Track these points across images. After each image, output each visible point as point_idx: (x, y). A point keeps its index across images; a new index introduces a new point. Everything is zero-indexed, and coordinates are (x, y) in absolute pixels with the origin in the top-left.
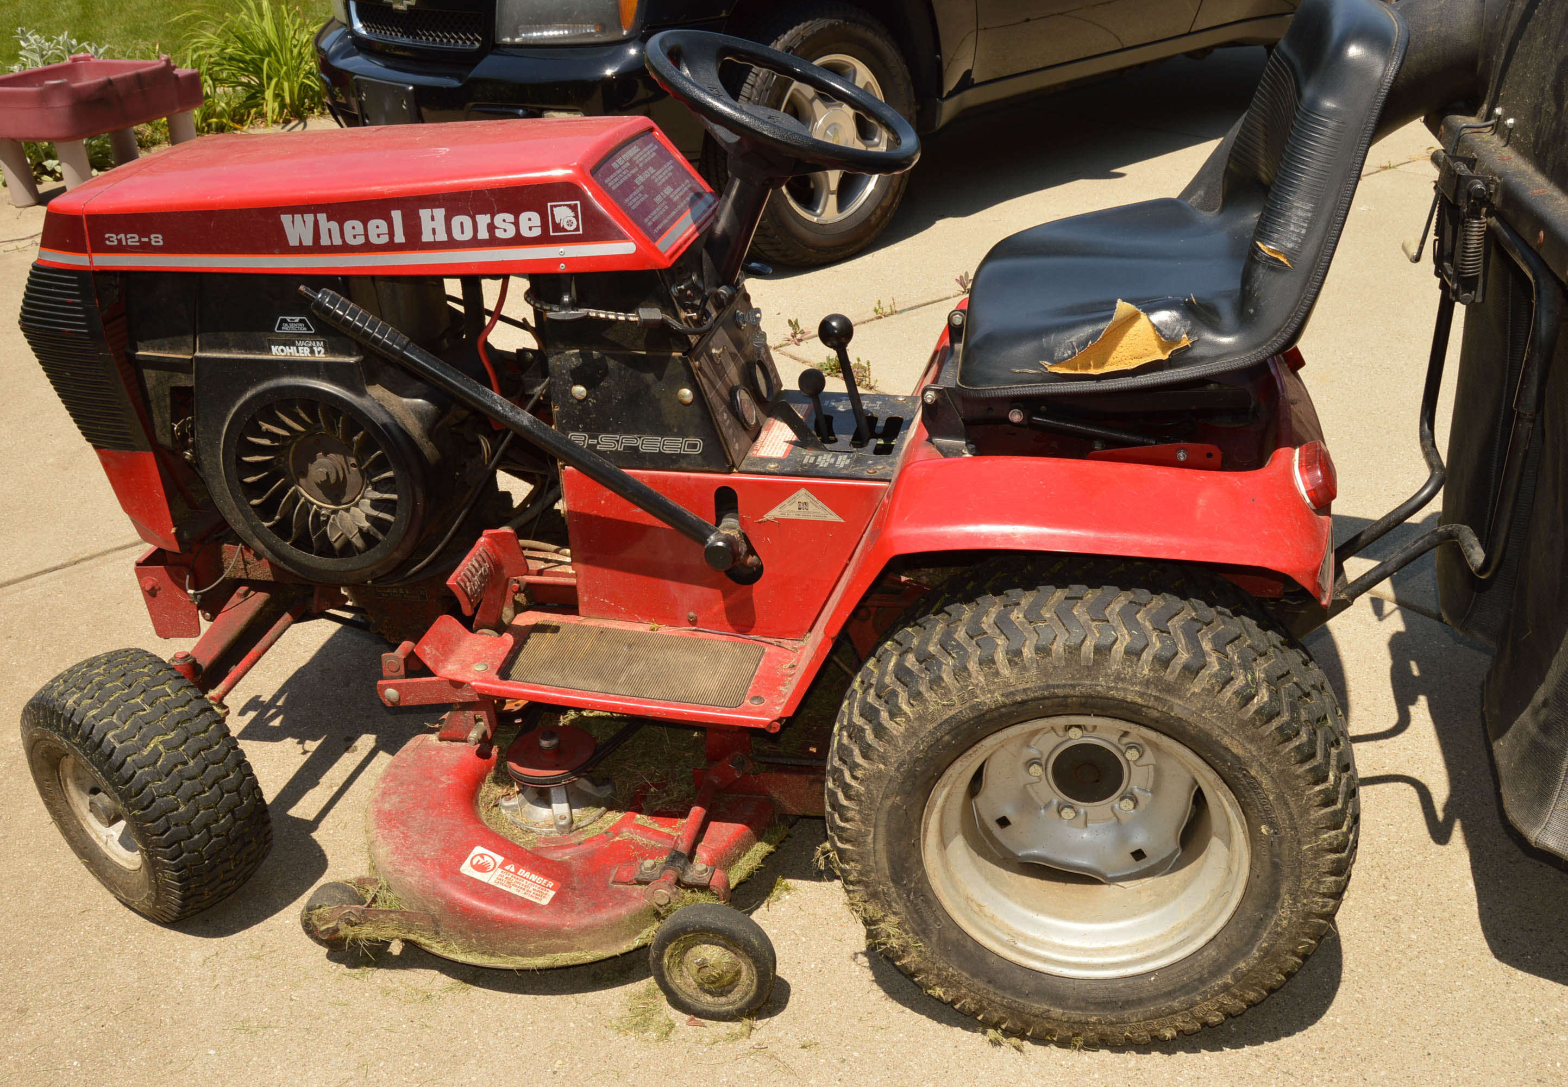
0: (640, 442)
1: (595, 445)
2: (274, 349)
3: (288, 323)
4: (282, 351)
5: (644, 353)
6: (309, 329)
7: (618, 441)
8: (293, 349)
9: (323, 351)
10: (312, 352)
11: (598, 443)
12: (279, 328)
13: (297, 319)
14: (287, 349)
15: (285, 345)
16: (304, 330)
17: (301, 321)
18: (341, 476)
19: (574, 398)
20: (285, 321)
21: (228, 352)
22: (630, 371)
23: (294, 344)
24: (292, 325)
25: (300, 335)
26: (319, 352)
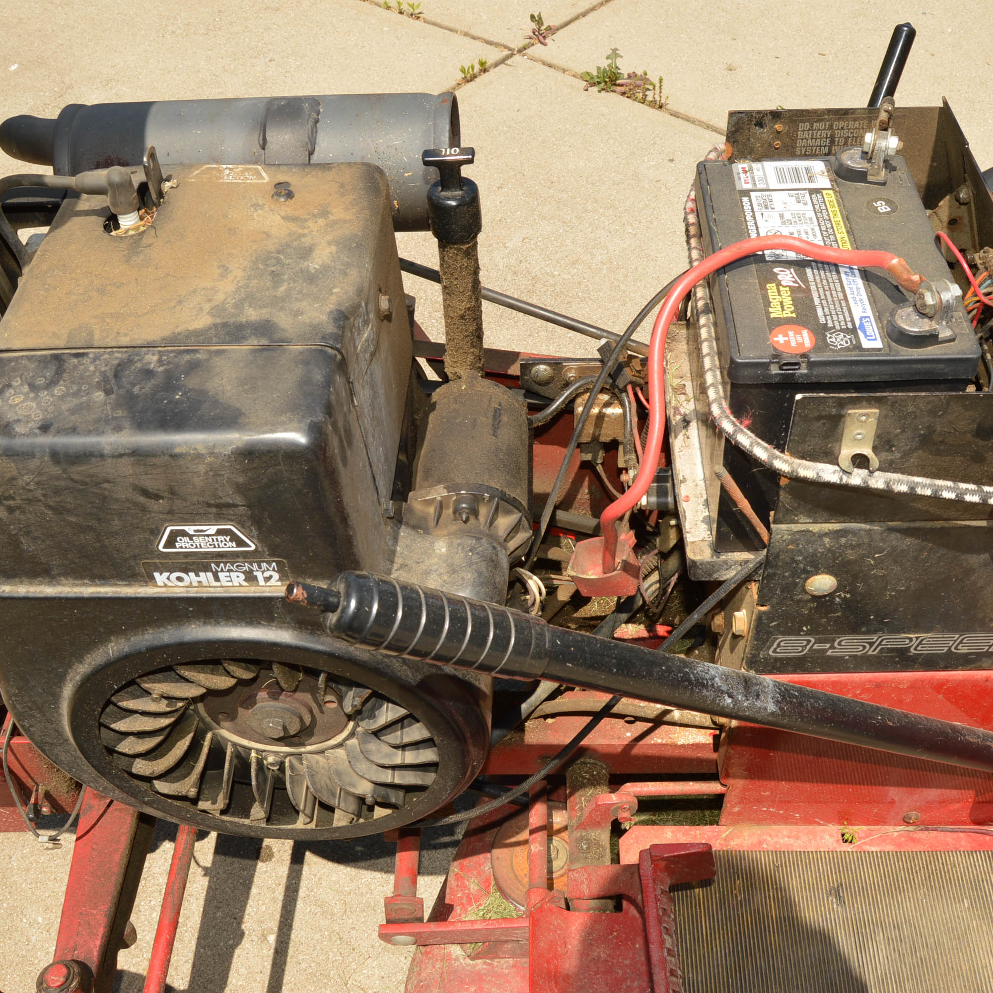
0: (915, 643)
1: (827, 650)
2: (160, 578)
3: (191, 537)
4: (179, 579)
5: (983, 523)
6: (241, 543)
7: (871, 644)
8: (206, 577)
9: (276, 576)
10: (250, 577)
11: (832, 647)
12: (171, 543)
13: (213, 529)
14: (191, 578)
15: (186, 571)
16: (232, 547)
17: (220, 532)
18: (308, 720)
19: (806, 593)
20: (184, 534)
21: (50, 584)
22: (942, 551)
23: (206, 569)
24: (198, 541)
25: (221, 555)
26: (268, 579)
